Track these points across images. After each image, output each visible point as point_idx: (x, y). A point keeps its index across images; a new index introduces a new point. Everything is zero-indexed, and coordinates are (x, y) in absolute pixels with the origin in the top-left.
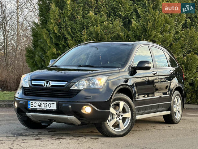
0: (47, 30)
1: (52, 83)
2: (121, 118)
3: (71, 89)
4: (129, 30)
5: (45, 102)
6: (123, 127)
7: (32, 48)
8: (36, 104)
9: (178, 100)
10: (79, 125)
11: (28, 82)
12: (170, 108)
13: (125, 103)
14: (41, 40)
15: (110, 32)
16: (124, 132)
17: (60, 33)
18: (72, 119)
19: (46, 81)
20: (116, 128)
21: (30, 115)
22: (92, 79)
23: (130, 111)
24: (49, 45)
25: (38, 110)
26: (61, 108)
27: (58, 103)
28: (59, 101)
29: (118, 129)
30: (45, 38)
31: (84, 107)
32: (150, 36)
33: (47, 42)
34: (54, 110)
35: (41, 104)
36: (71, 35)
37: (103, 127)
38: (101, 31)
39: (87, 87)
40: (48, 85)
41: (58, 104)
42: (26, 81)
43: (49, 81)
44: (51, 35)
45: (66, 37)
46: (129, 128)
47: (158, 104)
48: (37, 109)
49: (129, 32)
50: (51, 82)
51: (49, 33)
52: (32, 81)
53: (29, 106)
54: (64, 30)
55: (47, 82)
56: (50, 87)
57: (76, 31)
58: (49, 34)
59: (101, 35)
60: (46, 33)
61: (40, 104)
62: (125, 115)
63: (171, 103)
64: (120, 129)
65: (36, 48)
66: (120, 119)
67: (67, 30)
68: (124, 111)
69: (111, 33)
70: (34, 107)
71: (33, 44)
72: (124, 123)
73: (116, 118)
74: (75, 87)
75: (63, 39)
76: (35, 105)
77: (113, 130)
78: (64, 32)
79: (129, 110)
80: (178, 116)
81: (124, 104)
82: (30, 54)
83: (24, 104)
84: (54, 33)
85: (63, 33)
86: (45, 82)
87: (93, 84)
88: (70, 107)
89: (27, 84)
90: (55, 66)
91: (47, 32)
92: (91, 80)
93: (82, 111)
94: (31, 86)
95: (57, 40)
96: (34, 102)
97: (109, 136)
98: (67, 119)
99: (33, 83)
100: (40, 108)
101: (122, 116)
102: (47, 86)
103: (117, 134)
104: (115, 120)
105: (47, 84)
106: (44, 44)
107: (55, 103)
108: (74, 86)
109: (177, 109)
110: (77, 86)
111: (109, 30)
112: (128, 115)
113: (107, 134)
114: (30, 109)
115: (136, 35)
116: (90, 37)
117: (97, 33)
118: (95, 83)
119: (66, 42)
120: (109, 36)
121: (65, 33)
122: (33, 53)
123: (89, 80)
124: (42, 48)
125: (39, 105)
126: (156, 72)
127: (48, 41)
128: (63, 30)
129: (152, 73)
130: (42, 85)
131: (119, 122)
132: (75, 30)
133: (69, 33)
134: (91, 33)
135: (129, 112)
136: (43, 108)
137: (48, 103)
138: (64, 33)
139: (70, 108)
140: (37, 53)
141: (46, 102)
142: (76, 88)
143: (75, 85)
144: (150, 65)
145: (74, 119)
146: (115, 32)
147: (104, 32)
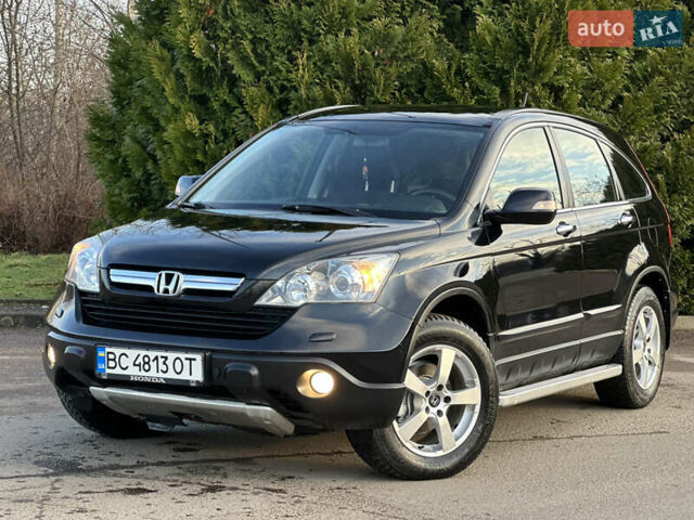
0: (164, 45)
1: (186, 282)
2: (444, 407)
3: (257, 303)
4: (464, 49)
5: (160, 354)
6: (453, 439)
7: (110, 108)
8: (125, 360)
9: (647, 321)
10: (287, 436)
11: (96, 271)
12: (618, 354)
13: (461, 354)
14: (144, 81)
15: (394, 57)
16: (455, 460)
17: (214, 59)
18: (262, 415)
19: (163, 273)
20: (426, 447)
21: (106, 397)
22: (338, 265)
23: (477, 380)
24: (171, 100)
25: (134, 381)
26: (219, 375)
27: (211, 357)
28: (213, 351)
29: (435, 450)
30: (157, 75)
31: (309, 373)
32: (541, 70)
33: (164, 90)
34: (193, 385)
35: (146, 360)
36: (252, 67)
37: (379, 443)
38: (363, 53)
39: (318, 295)
40: (171, 288)
41: (211, 364)
42: (87, 267)
43: (176, 273)
44: (178, 65)
45: (234, 72)
46: (472, 444)
47: (578, 342)
48: (129, 376)
49: (467, 56)
50: (183, 277)
51: (173, 56)
52: (112, 271)
53: (101, 366)
54: (228, 46)
55: (167, 274)
56: (179, 295)
57: (272, 49)
58: (173, 61)
59: (364, 66)
60: (162, 59)
61: (140, 360)
62: (459, 398)
63: (624, 334)
64: (440, 448)
65: (123, 108)
66: (439, 413)
67: (236, 46)
68: (456, 381)
69: (397, 59)
70: (118, 371)
71: (112, 92)
72: (454, 426)
73: (427, 409)
74: (273, 298)
75: (223, 78)
76: (124, 362)
77: (415, 454)
78: (229, 55)
79: (472, 376)
80: (647, 381)
81: (457, 357)
82: (102, 129)
83: (83, 356)
84: (190, 57)
85: (225, 59)
86: (160, 275)
87: (343, 285)
88: (255, 372)
89: (94, 278)
90: (198, 206)
91: (165, 53)
92: (334, 270)
93: (300, 389)
94: (108, 286)
95: (202, 84)
96: (118, 351)
97: (398, 475)
98: (242, 415)
99: (113, 279)
100: (143, 373)
101: (447, 399)
102: (166, 291)
103: (428, 467)
104: (422, 417)
105: (168, 282)
106: (153, 96)
107: (199, 357)
108: (269, 292)
109: (646, 353)
110: (282, 292)
111: (393, 49)
112: (471, 396)
113: (391, 467)
114: (105, 377)
115: (492, 67)
116: (322, 74)
117: (348, 62)
118: (350, 282)
119: (235, 90)
120: (392, 70)
121: (232, 58)
122: (113, 127)
123: (323, 270)
124: (145, 110)
125: (139, 365)
126: (570, 228)
127: (169, 86)
128: (224, 49)
129: (559, 230)
130: (150, 289)
131: (438, 424)
132: (267, 48)
133: (244, 59)
134: (327, 61)
135: (474, 385)
136: (154, 374)
137: (171, 356)
138: (228, 59)
139: (255, 377)
140: (129, 127)
141: (165, 354)
142: (277, 301)
143: (274, 291)
144: (551, 206)
145: (269, 417)
146: (414, 55)
147: (373, 54)
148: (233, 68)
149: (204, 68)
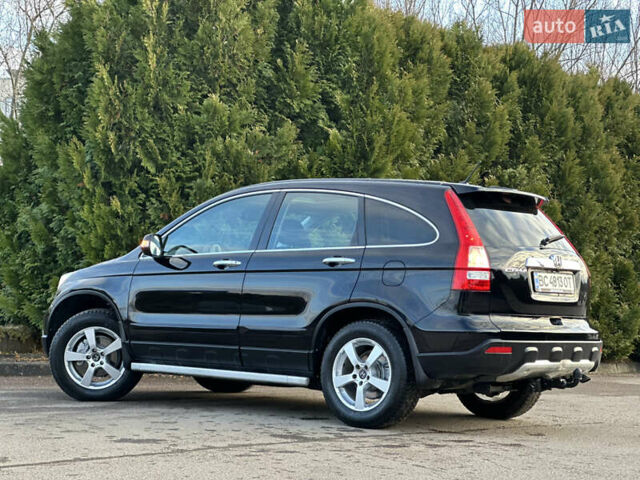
15: (267, 157)
30: (75, 165)
36: (156, 160)
45: (142, 164)
54: (137, 144)
78: (137, 150)
85: (135, 154)
111: (267, 150)
121: (140, 154)
133: (149, 155)
148: (140, 161)
149: (116, 160)
